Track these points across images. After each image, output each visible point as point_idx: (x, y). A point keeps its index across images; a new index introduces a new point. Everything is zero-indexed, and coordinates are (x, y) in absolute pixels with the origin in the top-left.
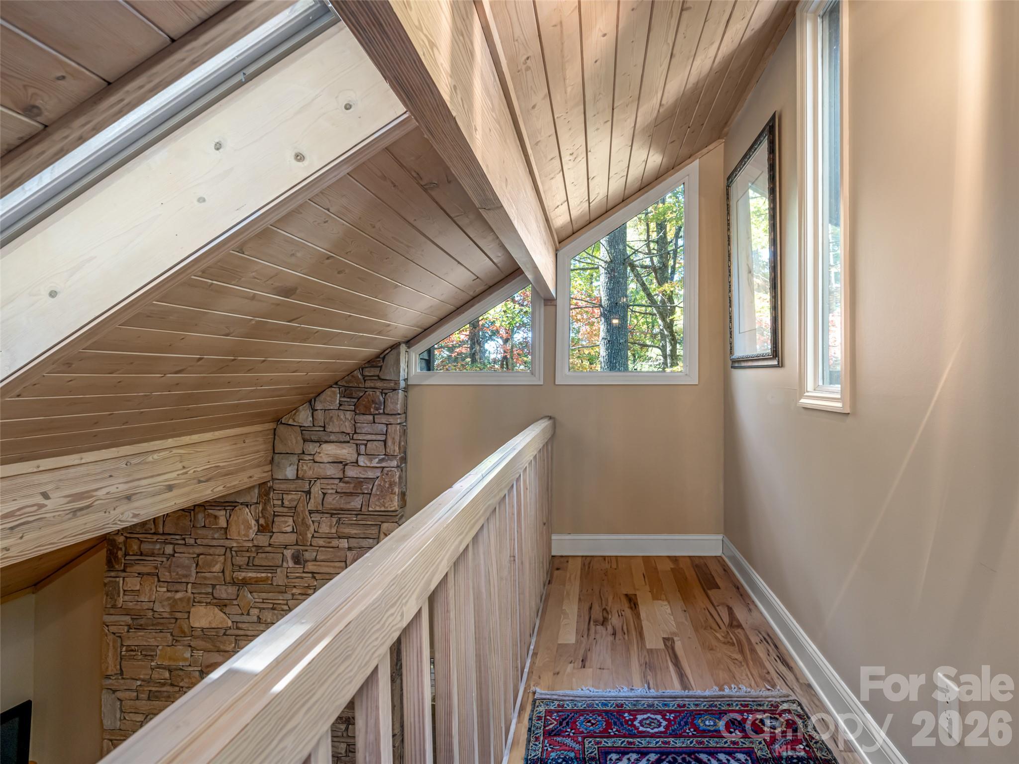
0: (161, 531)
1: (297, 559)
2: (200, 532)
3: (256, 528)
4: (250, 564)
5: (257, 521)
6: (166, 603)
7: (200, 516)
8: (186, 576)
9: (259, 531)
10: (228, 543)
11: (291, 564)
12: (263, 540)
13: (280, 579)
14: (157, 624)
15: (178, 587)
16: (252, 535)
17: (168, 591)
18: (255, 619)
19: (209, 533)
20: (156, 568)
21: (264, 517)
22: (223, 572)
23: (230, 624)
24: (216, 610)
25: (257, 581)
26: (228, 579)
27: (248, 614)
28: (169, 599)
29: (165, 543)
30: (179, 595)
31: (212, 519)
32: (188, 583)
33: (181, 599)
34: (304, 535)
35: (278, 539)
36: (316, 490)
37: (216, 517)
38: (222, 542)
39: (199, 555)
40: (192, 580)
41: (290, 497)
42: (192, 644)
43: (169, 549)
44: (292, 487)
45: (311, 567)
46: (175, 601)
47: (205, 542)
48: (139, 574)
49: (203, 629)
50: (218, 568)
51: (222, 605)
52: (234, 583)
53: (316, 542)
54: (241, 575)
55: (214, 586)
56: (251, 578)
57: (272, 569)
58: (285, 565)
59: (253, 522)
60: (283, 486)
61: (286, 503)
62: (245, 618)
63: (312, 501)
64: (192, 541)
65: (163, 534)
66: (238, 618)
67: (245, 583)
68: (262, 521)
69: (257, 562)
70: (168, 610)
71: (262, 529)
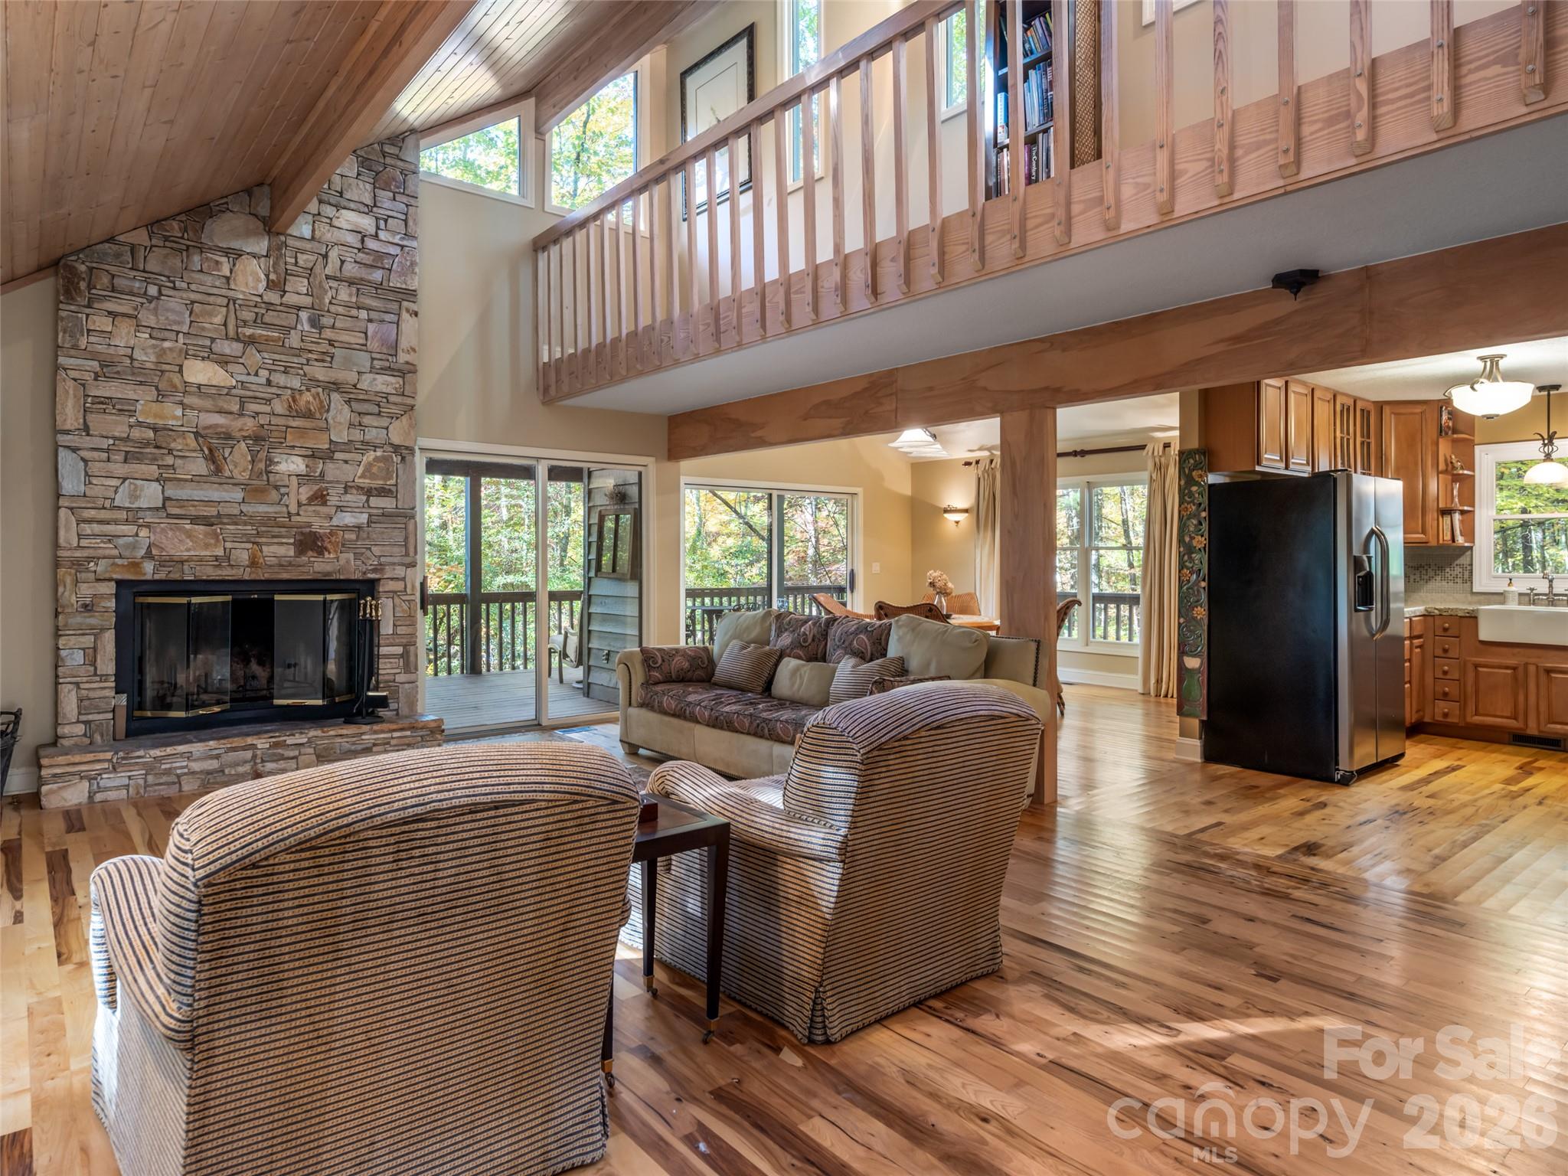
0: (141, 267)
1: (314, 322)
2: (194, 275)
3: (264, 283)
4: (259, 321)
5: (267, 276)
6: (150, 351)
7: (196, 258)
8: (179, 323)
9: (268, 287)
10: (231, 294)
11: (307, 327)
12: (273, 297)
13: (294, 340)
14: (138, 374)
15: (167, 334)
16: (261, 290)
17: (151, 337)
18: (263, 381)
19: (208, 280)
20: (136, 309)
21: (275, 272)
22: (225, 325)
23: (234, 383)
24: (217, 367)
25: (268, 339)
26: (232, 333)
27: (256, 374)
28: (154, 347)
29: (147, 281)
30: (167, 344)
31: (212, 264)
32: (178, 332)
33: (170, 349)
34: (321, 299)
35: (291, 299)
36: (333, 255)
37: (217, 262)
38: (224, 292)
39: (193, 302)
40: (185, 329)
41: (305, 257)
42: (186, 401)
43: (153, 290)
44: (308, 246)
45: (328, 334)
46: (164, 350)
47: (202, 289)
48: (110, 313)
49: (199, 386)
50: (218, 319)
51: (224, 362)
52: (238, 339)
53: (333, 308)
54: (248, 332)
55: (213, 340)
56: (261, 336)
57: (287, 330)
58: (299, 327)
59: (263, 277)
60: (299, 244)
61: (301, 262)
62: (252, 379)
63: (330, 265)
64: (184, 285)
65: (144, 271)
66: (244, 378)
67: (251, 341)
68: (273, 277)
69: (267, 319)
70: (153, 358)
71: (271, 285)
